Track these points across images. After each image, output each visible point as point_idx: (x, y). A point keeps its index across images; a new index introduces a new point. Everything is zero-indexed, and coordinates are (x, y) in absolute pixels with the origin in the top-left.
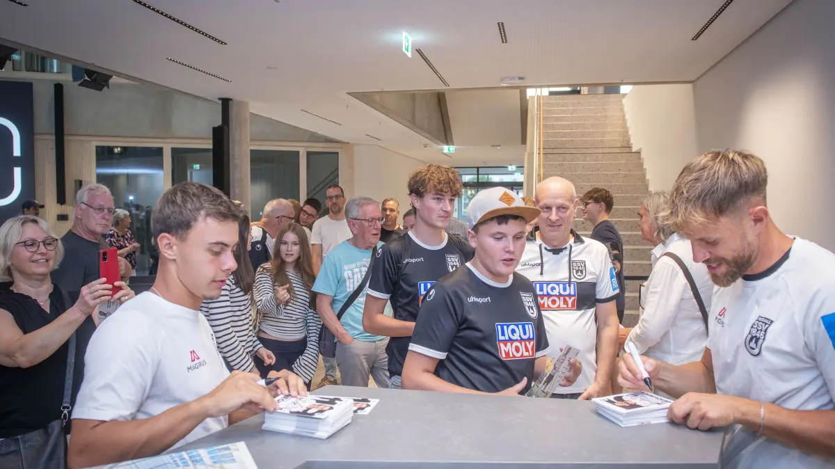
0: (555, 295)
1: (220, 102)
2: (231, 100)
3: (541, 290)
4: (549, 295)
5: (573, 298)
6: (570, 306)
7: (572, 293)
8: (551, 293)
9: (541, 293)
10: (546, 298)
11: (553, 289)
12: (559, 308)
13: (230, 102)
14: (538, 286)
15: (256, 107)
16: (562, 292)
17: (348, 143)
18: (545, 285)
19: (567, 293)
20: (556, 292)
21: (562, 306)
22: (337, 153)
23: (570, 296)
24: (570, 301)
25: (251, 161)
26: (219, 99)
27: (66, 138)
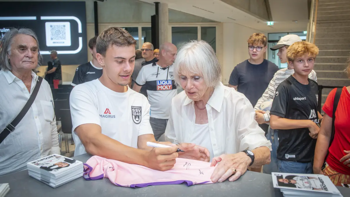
0: (165, 85)
1: (155, 4)
2: (159, 3)
3: (160, 83)
4: (162, 85)
5: (171, 86)
6: (170, 88)
7: (170, 84)
8: (163, 84)
9: (160, 84)
10: (161, 86)
11: (164, 83)
12: (166, 90)
13: (159, 4)
14: (158, 82)
15: (171, 6)
16: (167, 84)
17: (220, 22)
18: (161, 82)
19: (169, 84)
20: (165, 84)
21: (167, 89)
22: (215, 27)
23: (170, 85)
24: (170, 87)
25: (173, 33)
26: (154, 3)
27: (99, 24)
